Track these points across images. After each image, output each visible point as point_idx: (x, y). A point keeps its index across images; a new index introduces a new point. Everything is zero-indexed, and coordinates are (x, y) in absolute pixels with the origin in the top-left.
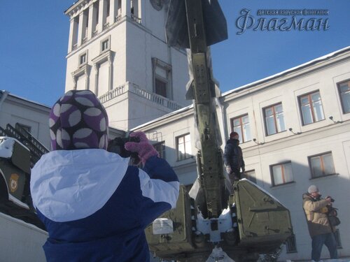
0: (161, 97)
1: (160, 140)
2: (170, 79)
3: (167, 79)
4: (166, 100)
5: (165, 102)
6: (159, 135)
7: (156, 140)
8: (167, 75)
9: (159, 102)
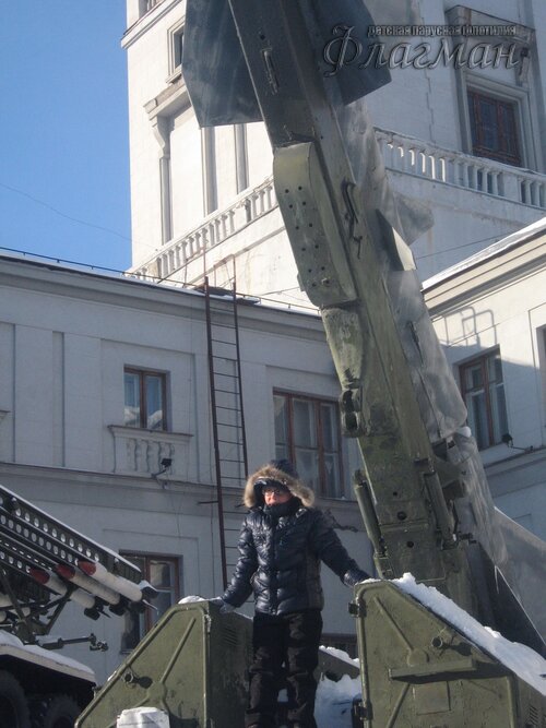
0: (491, 165)
1: (487, 343)
2: (530, 85)
3: (519, 84)
4: (512, 175)
5: (512, 186)
6: (483, 322)
7: (472, 341)
8: (519, 71)
9: (486, 184)
